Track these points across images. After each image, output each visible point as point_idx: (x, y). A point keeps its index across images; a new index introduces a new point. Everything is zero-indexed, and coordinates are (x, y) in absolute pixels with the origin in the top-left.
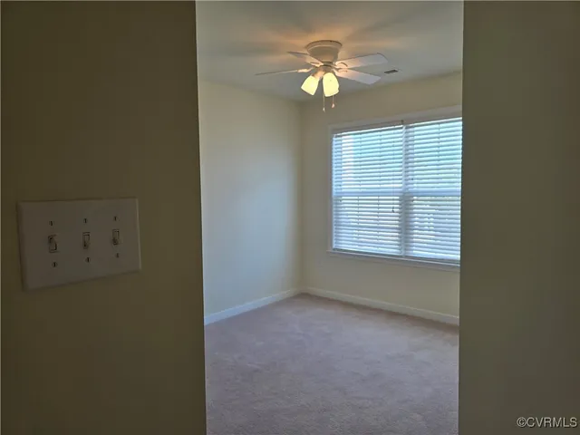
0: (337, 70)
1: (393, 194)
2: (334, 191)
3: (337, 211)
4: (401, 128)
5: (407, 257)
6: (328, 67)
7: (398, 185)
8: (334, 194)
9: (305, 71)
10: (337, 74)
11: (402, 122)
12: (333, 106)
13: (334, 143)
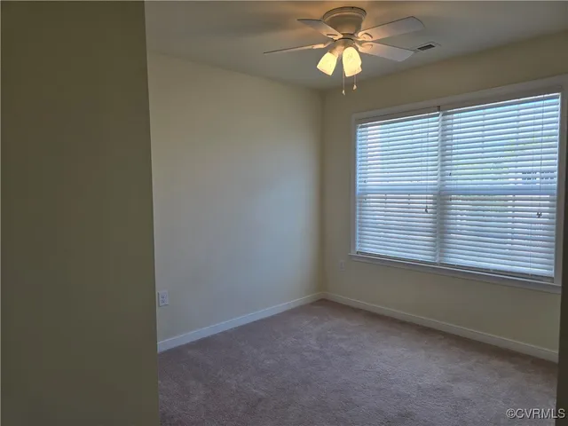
0: (361, 43)
1: (425, 191)
2: (358, 188)
3: (360, 210)
4: (438, 115)
5: (442, 264)
6: (348, 40)
7: (431, 181)
8: (358, 191)
9: (321, 46)
10: (360, 49)
11: (439, 108)
12: (355, 87)
13: (359, 134)
